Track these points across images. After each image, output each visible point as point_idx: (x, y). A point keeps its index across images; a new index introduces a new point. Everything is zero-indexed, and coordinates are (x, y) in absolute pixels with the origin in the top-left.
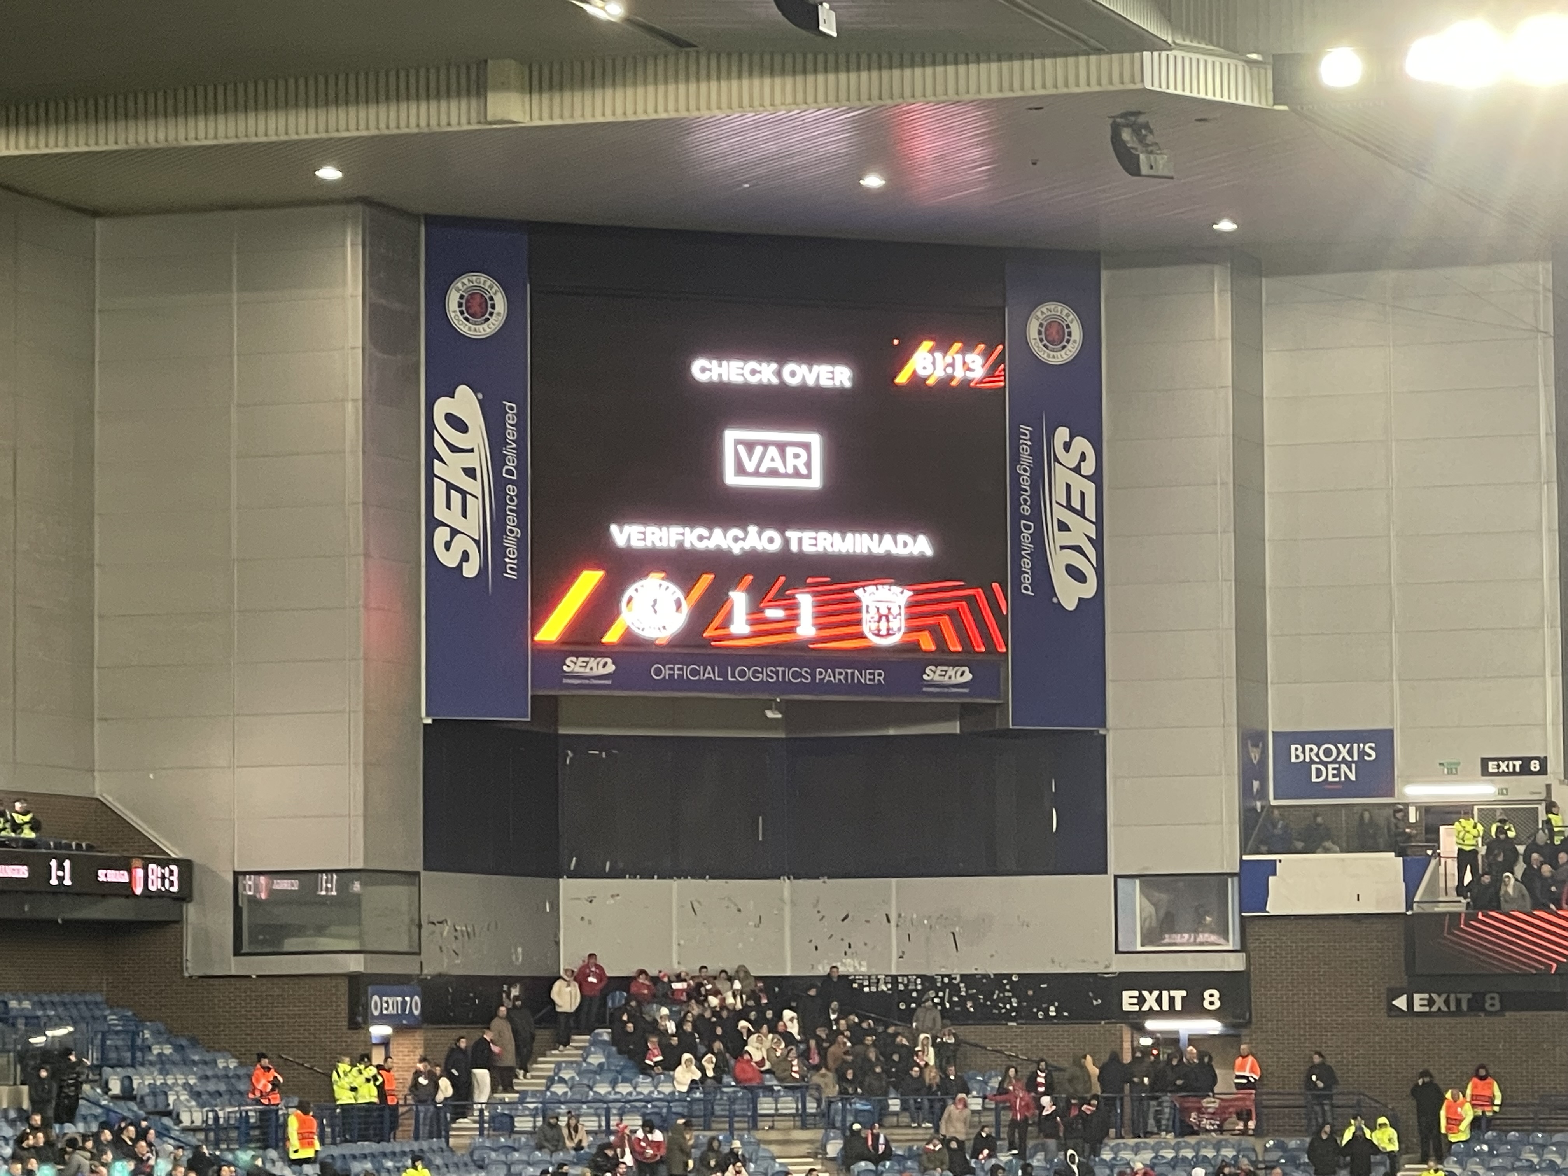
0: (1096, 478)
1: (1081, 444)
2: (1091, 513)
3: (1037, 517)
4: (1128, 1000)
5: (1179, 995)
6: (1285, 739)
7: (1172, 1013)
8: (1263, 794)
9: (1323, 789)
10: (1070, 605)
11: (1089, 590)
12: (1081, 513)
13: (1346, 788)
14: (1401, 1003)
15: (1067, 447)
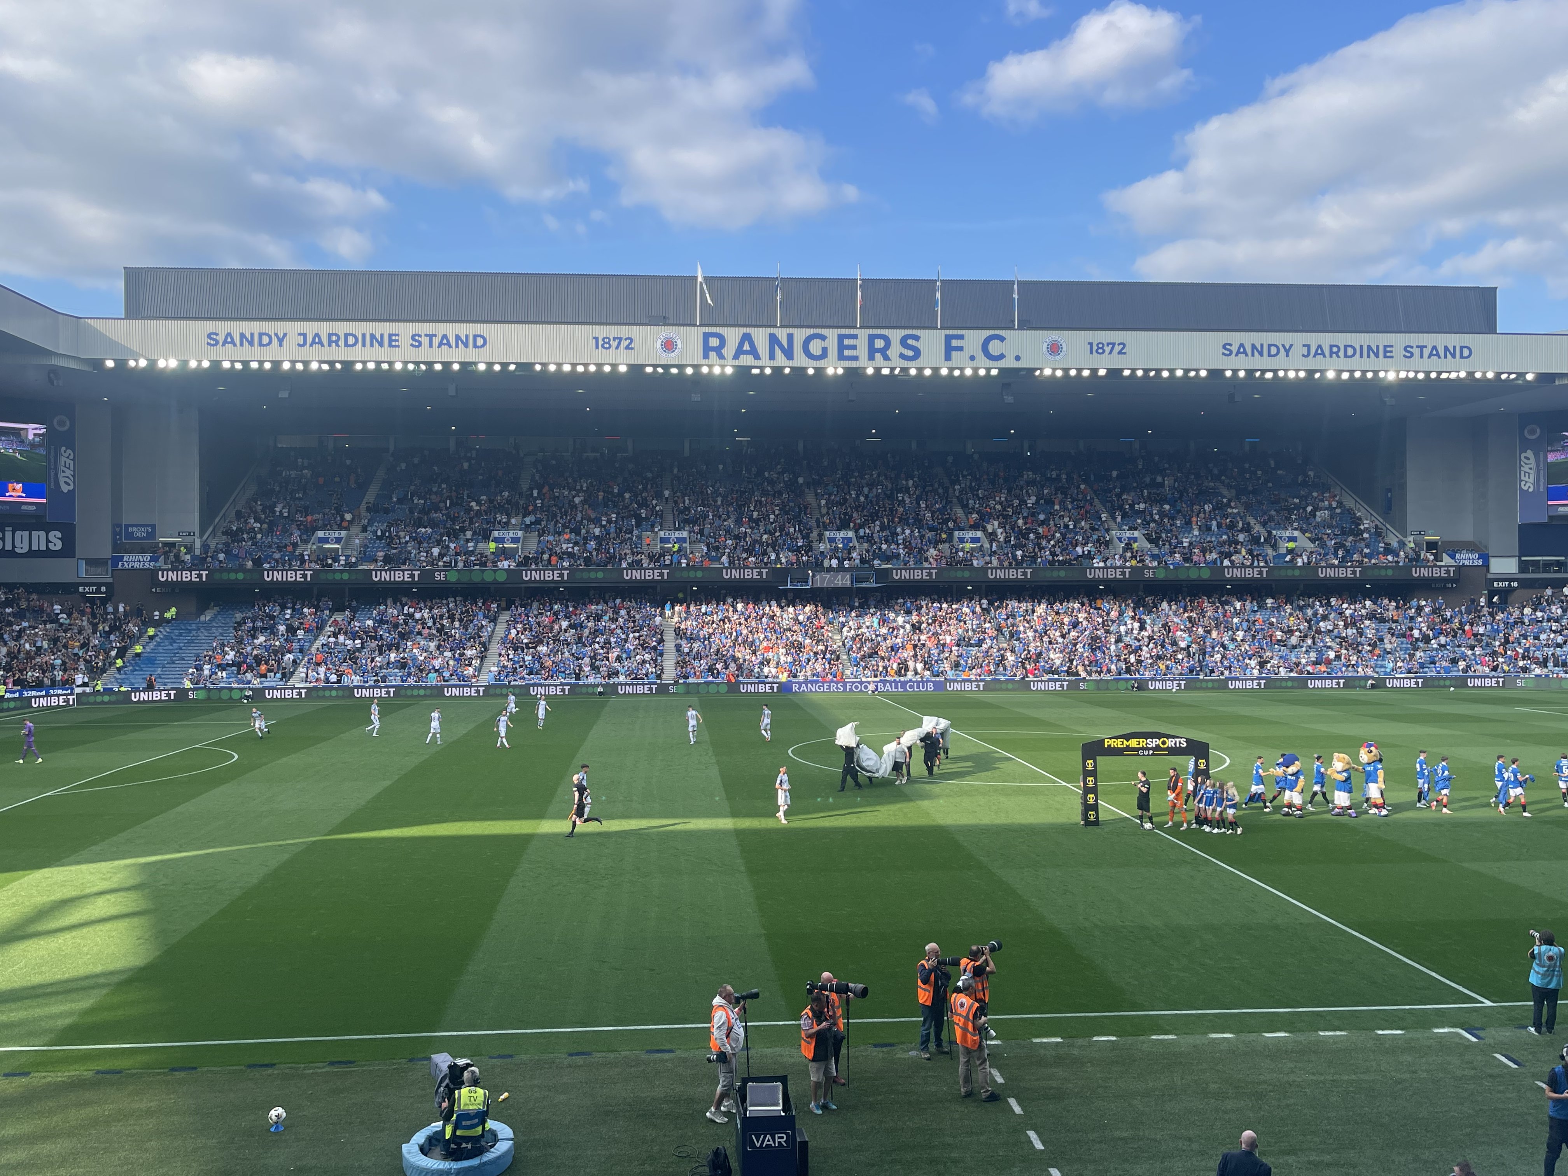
0: (74, 460)
1: (69, 451)
2: (72, 468)
3: (56, 469)
4: (81, 589)
5: (95, 588)
6: (127, 526)
7: (93, 593)
8: (121, 539)
9: (138, 538)
10: (66, 491)
11: (71, 488)
12: (69, 468)
13: (143, 538)
14: (154, 590)
15: (65, 452)
